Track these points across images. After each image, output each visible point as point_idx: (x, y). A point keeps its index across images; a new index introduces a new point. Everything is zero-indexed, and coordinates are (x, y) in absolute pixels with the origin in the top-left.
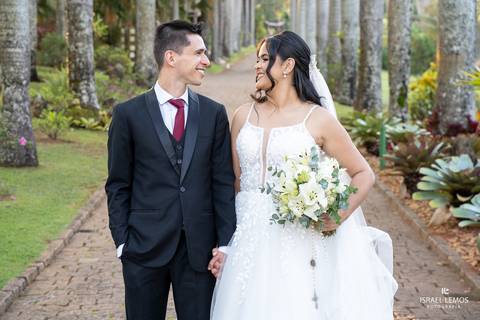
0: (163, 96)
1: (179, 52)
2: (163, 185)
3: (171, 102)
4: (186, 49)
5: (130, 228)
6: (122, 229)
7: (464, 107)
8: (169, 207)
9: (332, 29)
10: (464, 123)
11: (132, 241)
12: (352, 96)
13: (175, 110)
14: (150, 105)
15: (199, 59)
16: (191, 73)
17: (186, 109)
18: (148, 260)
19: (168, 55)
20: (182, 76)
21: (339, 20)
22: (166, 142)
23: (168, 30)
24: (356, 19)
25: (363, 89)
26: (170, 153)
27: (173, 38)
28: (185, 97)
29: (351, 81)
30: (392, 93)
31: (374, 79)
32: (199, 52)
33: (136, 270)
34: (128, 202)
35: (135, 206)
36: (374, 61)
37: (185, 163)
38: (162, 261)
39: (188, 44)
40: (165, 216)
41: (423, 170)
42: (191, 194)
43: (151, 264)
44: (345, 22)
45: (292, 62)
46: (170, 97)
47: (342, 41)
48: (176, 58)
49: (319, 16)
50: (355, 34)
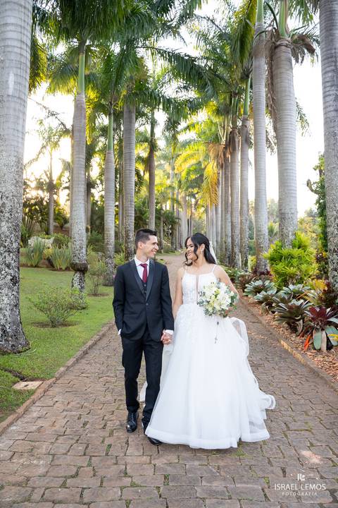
0: (138, 263)
1: (144, 243)
2: (137, 302)
3: (141, 265)
4: (148, 242)
5: (124, 322)
6: (121, 323)
7: (265, 266)
8: (141, 312)
9: (222, 238)
10: (265, 271)
11: (124, 328)
12: (229, 263)
13: (143, 269)
14: (132, 267)
15: (153, 246)
16: (149, 253)
17: (148, 267)
18: (132, 336)
19: (139, 244)
20: (145, 254)
21: (224, 234)
22: (140, 283)
23: (141, 232)
24: (230, 235)
25: (233, 260)
26: (141, 288)
27: (143, 236)
28: (148, 263)
29: (229, 257)
30: (242, 261)
31: (237, 257)
32: (154, 244)
33: (127, 341)
34: (123, 310)
35: (126, 312)
36: (237, 250)
37: (148, 293)
38: (138, 337)
39: (149, 239)
40: (139, 316)
41: (247, 285)
42: (151, 306)
43: (133, 339)
44: (226, 235)
45: (203, 246)
46: (140, 263)
47: (225, 243)
48: (143, 245)
49: (217, 233)
50: (229, 240)
